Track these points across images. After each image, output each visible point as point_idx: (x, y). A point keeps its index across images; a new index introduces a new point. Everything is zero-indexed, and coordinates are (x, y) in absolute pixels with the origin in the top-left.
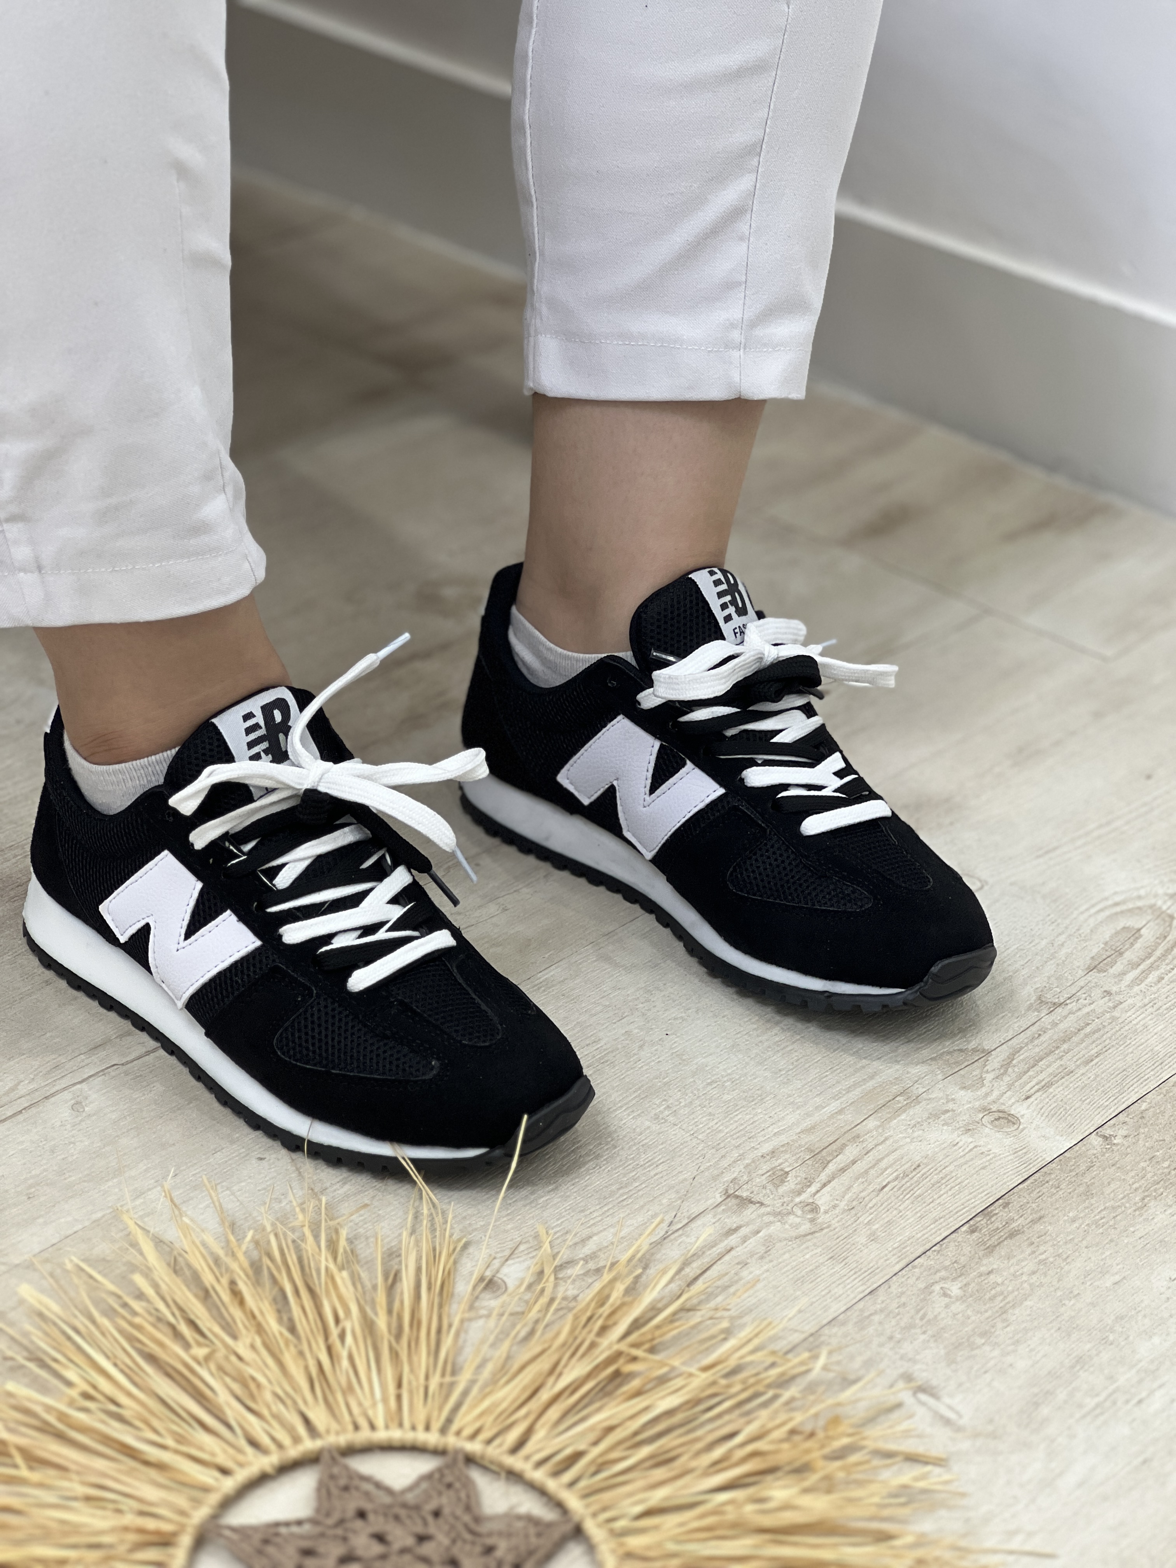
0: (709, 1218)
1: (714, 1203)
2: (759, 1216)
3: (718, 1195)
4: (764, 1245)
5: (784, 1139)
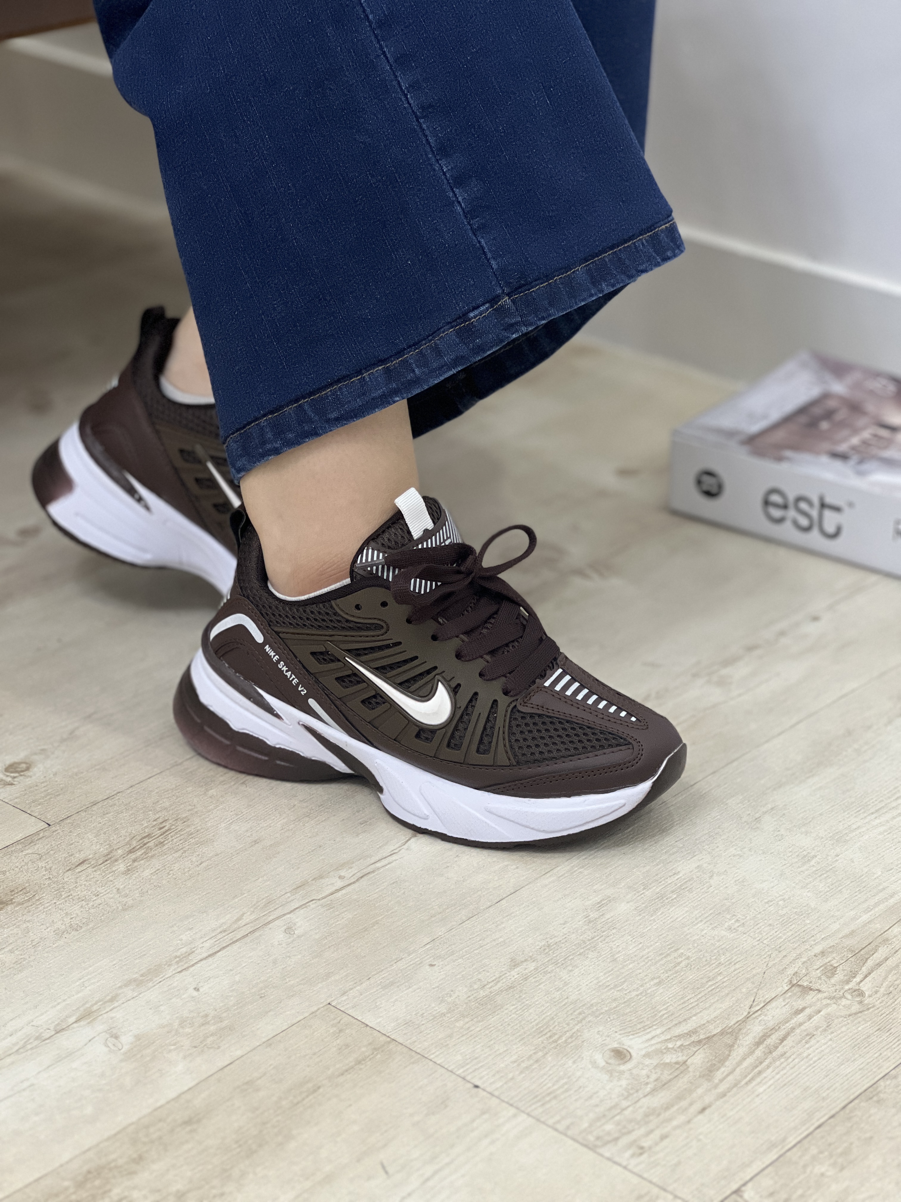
0: (780, 1002)
1: (782, 990)
2: (818, 1000)
3: (785, 986)
4: (826, 1021)
5: (830, 942)
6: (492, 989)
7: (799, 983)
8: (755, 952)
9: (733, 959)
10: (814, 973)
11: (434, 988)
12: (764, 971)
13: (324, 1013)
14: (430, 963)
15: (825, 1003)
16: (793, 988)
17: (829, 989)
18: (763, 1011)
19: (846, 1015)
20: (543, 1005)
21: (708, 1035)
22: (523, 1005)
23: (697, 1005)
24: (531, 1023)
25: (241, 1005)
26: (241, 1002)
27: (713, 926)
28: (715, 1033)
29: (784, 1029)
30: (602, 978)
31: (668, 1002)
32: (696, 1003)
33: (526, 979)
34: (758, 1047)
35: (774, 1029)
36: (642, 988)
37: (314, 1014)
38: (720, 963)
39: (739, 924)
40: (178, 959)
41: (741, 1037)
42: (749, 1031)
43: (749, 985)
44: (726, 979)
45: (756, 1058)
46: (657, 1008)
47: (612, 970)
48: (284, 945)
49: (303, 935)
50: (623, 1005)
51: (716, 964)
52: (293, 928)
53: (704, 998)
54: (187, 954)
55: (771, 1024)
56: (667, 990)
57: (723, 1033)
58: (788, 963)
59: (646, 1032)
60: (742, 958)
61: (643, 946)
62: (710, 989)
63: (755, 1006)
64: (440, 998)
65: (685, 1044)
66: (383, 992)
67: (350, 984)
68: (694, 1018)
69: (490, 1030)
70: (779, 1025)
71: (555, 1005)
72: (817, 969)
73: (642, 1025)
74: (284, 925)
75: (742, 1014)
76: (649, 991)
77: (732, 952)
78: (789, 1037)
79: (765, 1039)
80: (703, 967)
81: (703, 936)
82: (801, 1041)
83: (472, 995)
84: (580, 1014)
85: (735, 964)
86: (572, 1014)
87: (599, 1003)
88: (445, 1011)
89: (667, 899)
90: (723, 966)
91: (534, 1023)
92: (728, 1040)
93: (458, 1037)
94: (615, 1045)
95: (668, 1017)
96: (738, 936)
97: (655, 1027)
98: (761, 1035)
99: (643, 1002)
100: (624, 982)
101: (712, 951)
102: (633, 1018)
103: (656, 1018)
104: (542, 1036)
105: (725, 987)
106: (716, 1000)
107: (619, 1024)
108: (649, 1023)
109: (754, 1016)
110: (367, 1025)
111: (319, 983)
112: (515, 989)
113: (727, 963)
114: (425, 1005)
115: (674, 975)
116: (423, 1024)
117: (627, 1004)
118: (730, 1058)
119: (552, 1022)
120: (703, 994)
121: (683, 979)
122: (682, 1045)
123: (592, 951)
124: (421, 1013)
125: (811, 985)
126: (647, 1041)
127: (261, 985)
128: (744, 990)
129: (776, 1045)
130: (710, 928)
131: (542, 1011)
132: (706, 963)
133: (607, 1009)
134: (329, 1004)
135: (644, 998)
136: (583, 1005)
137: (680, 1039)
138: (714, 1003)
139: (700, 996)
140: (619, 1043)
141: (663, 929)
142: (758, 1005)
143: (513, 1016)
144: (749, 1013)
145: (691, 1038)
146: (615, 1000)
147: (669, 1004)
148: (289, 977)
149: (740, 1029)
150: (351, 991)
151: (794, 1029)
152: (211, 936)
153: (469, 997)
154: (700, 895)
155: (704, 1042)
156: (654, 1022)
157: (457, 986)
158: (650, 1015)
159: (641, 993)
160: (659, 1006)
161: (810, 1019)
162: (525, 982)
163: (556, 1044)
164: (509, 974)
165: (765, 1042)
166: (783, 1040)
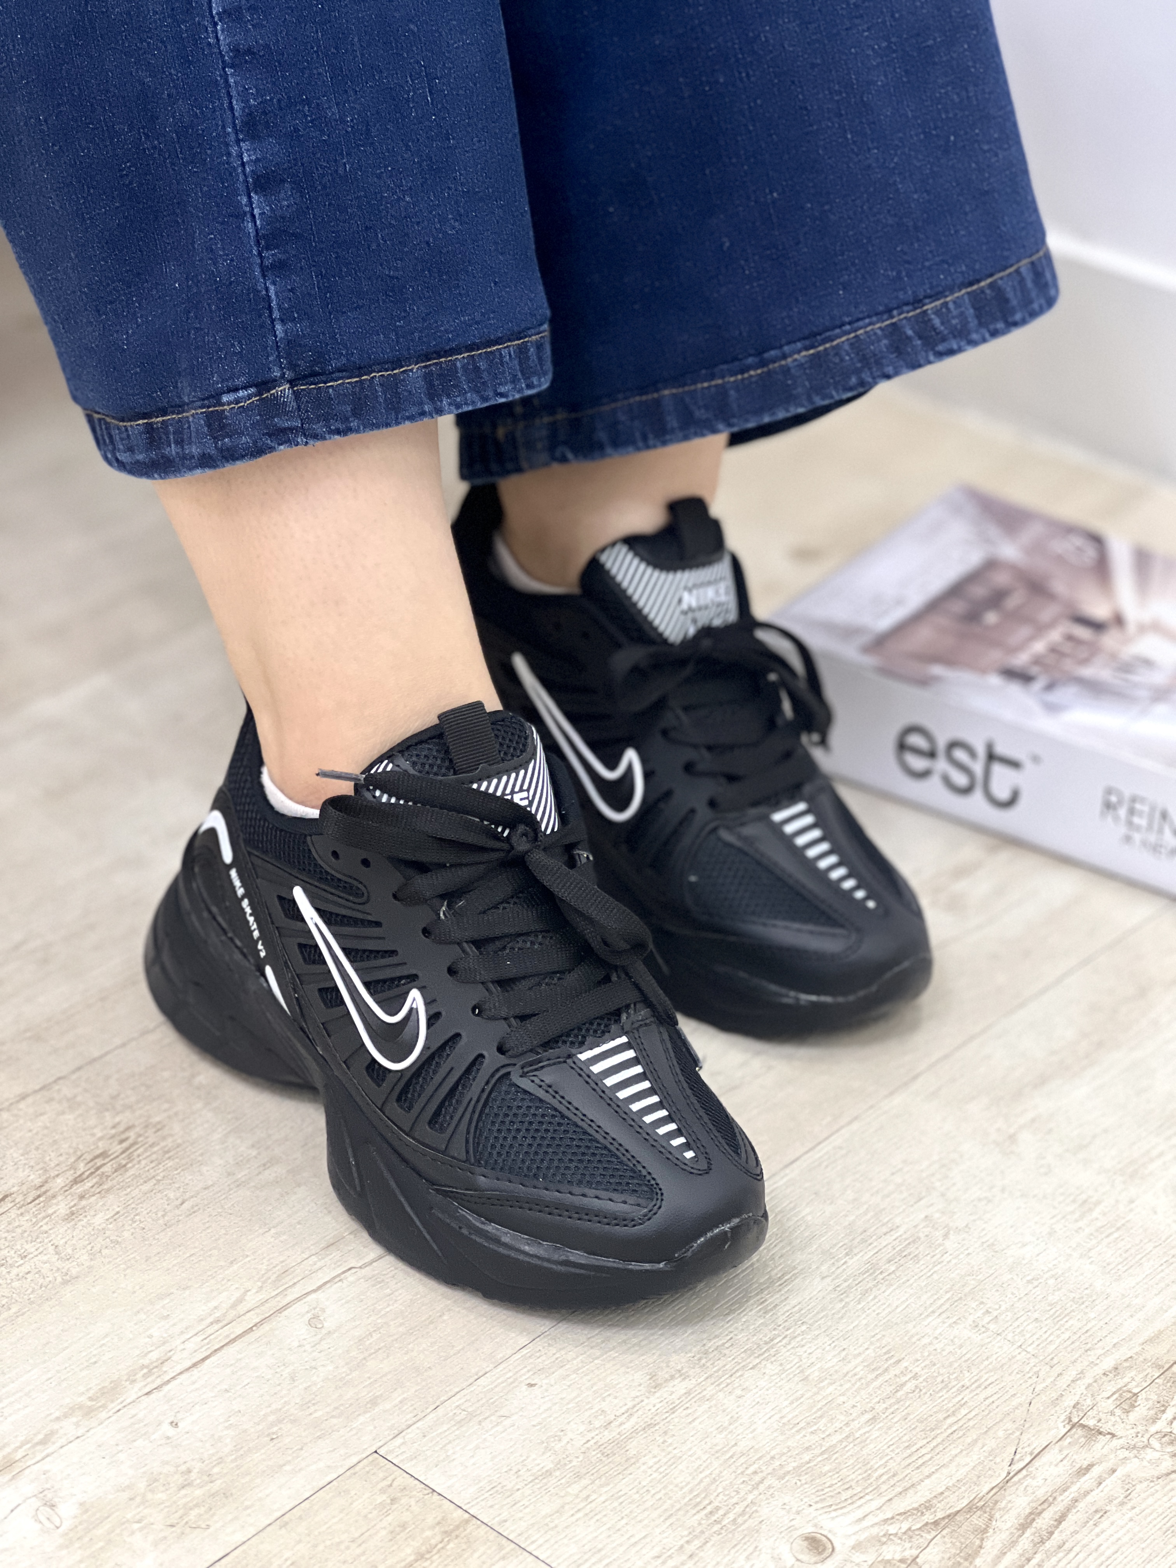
6: (622, 1428)
7: (1081, 1422)
8: (1015, 1366)
9: (983, 1380)
10: (1104, 1404)
11: (534, 1426)
12: (1029, 1401)
13: (367, 1469)
14: (528, 1382)
15: (1122, 1457)
16: (1074, 1430)
17: (1128, 1432)
18: (1030, 1469)
19: (1153, 1476)
20: (699, 1458)
21: (948, 1512)
22: (669, 1457)
23: (930, 1460)
24: (682, 1488)
25: (241, 1452)
26: (242, 1448)
27: (951, 1321)
28: (958, 1509)
29: (1062, 1501)
30: (788, 1409)
31: (887, 1455)
32: (929, 1456)
33: (673, 1410)
34: (1023, 1533)
35: (1047, 1502)
36: (849, 1429)
37: (352, 1471)
38: (963, 1386)
39: (991, 1318)
40: (145, 1371)
41: (997, 1515)
42: (1010, 1505)
43: (1009, 1425)
44: (973, 1413)
45: (1021, 1552)
46: (872, 1463)
47: (802, 1396)
48: (308, 1347)
49: (335, 1331)
50: (820, 1459)
51: (957, 1387)
52: (322, 1318)
53: (941, 1447)
54: (160, 1362)
55: (1041, 1493)
56: (886, 1433)
57: (971, 1508)
58: (1065, 1386)
59: (855, 1505)
60: (996, 1377)
61: (847, 1354)
62: (950, 1431)
63: (1019, 1460)
64: (543, 1442)
65: (913, 1528)
66: (457, 1433)
67: (408, 1417)
68: (927, 1481)
69: (621, 1500)
70: (1054, 1495)
71: (717, 1458)
72: (1108, 1398)
73: (850, 1493)
74: (308, 1312)
75: (999, 1475)
76: (857, 1435)
77: (982, 1367)
78: (1070, 1516)
79: (1034, 1520)
80: (938, 1393)
81: (936, 1338)
82: (1088, 1522)
83: (593, 1438)
84: (755, 1473)
85: (986, 1388)
86: (742, 1473)
87: (784, 1454)
88: (552, 1466)
89: (881, 1273)
90: (968, 1390)
91: (686, 1490)
92: (978, 1520)
93: (572, 1512)
94: (809, 1529)
95: (888, 1479)
96: (989, 1340)
97: (868, 1497)
98: (1028, 1511)
99: (849, 1453)
100: (821, 1417)
101: (951, 1364)
102: (836, 1481)
103: (869, 1482)
104: (698, 1512)
105: (973, 1427)
106: (959, 1450)
107: (814, 1491)
108: (859, 1489)
109: (1016, 1479)
110: (434, 1491)
111: (359, 1415)
112: (657, 1427)
113: (974, 1386)
114: (521, 1456)
115: (896, 1407)
116: (518, 1490)
117: (826, 1456)
118: (982, 1551)
119: (713, 1487)
120: (939, 1440)
121: (908, 1414)
122: (909, 1529)
123: (772, 1363)
124: (515, 1470)
125: (1100, 1424)
126: (857, 1521)
127: (272, 1418)
128: (1001, 1433)
129: (1050, 1530)
130: (947, 1325)
131: (698, 1468)
132: (943, 1385)
133: (795, 1464)
134: (376, 1452)
135: (852, 1445)
136: (759, 1459)
137: (906, 1519)
138: (956, 1455)
139: (934, 1443)
140: (816, 1526)
141: (876, 1325)
142: (1021, 1459)
143: (655, 1475)
144: (1009, 1473)
145: (923, 1518)
146: (808, 1449)
147: (889, 1457)
148: (314, 1404)
149: (996, 1502)
150: (409, 1430)
151: (1076, 1501)
152: (196, 1331)
153: (588, 1441)
154: (930, 1267)
155: (944, 1523)
156: (867, 1488)
157: (569, 1423)
158: (860, 1477)
159: (847, 1437)
160: (874, 1461)
161: (1100, 1484)
162: (673, 1416)
163: (720, 1526)
164: (646, 1401)
165: (1034, 1524)
166: (1060, 1520)
